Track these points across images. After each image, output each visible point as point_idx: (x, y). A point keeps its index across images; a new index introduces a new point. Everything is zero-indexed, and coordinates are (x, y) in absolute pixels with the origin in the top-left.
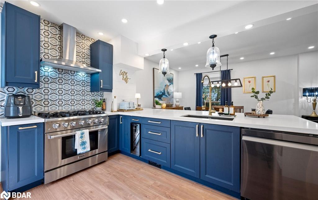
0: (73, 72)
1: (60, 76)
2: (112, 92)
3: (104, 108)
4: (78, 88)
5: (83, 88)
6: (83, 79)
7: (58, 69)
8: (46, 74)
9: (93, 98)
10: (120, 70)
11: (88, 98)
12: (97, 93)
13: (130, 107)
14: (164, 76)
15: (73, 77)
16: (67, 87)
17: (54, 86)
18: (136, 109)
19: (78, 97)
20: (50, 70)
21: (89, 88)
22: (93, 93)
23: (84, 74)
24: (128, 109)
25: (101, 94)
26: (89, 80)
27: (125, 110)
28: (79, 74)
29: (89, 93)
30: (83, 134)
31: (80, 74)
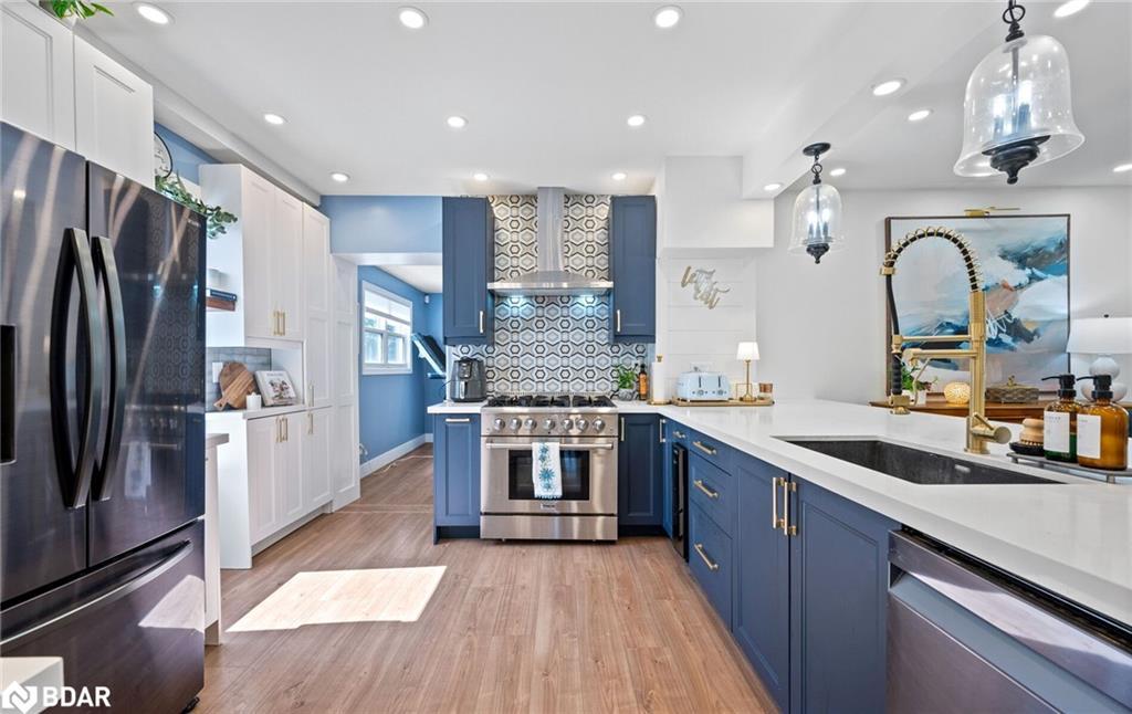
0: (565, 300)
1: (540, 312)
2: (654, 342)
3: (643, 392)
4: (578, 336)
5: (590, 337)
6: (590, 311)
7: (536, 297)
8: (515, 312)
9: (615, 361)
10: (685, 268)
11: (604, 361)
12: (628, 349)
13: (701, 392)
14: (818, 262)
15: (565, 312)
16: (552, 337)
17: (528, 337)
18: (741, 399)
19: (577, 362)
20: (523, 301)
21: (604, 336)
22: (615, 349)
23: (590, 300)
24: (695, 397)
25: (640, 349)
26: (604, 312)
27: (684, 400)
28: (579, 300)
29: (603, 349)
30: (545, 450)
31: (582, 300)
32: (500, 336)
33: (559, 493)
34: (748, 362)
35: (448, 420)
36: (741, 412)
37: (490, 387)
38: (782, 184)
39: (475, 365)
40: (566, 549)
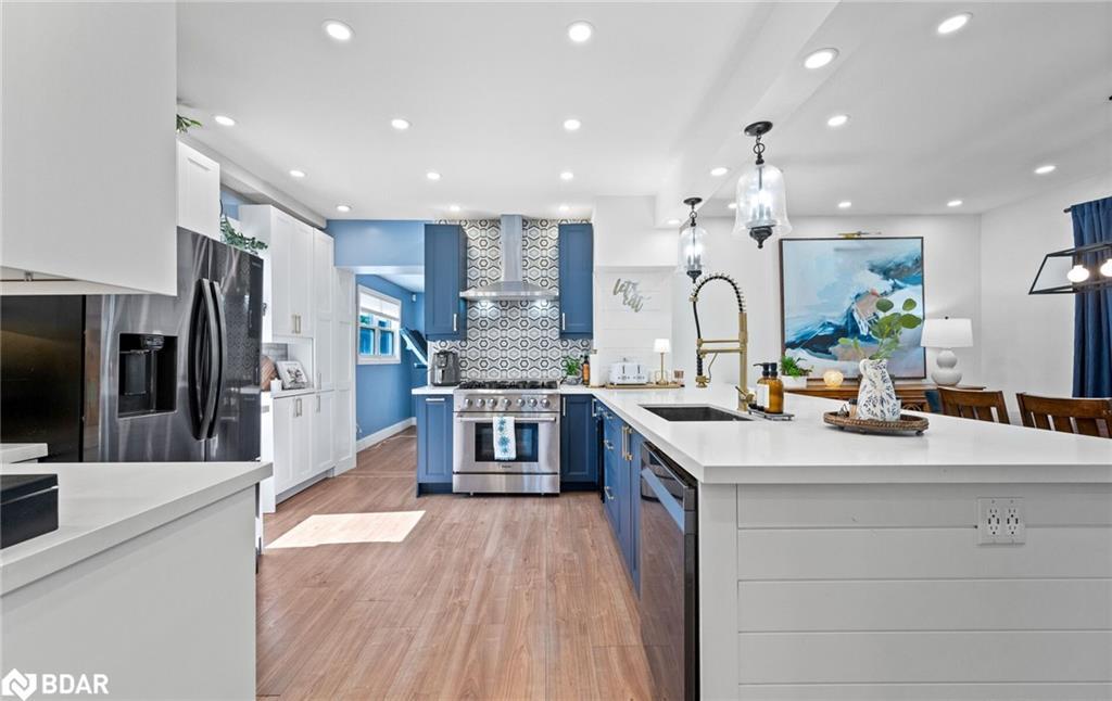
0: (524, 304)
1: (504, 314)
2: (592, 338)
3: (586, 378)
4: (534, 333)
5: (544, 334)
6: (544, 313)
7: (501, 302)
8: (484, 313)
9: (565, 354)
11: (556, 353)
12: (575, 343)
13: (624, 378)
15: (524, 313)
16: (514, 333)
17: (494, 334)
18: (657, 384)
19: (534, 354)
20: (490, 304)
21: (555, 333)
22: (565, 343)
23: (545, 303)
24: (620, 382)
25: (584, 343)
26: (555, 313)
27: (612, 384)
28: (535, 304)
29: (555, 344)
30: (503, 423)
31: (538, 304)
32: (471, 333)
33: (513, 455)
34: (662, 354)
35: (428, 400)
36: (657, 393)
37: (463, 374)
38: (681, 220)
39: (451, 356)
40: (519, 500)
